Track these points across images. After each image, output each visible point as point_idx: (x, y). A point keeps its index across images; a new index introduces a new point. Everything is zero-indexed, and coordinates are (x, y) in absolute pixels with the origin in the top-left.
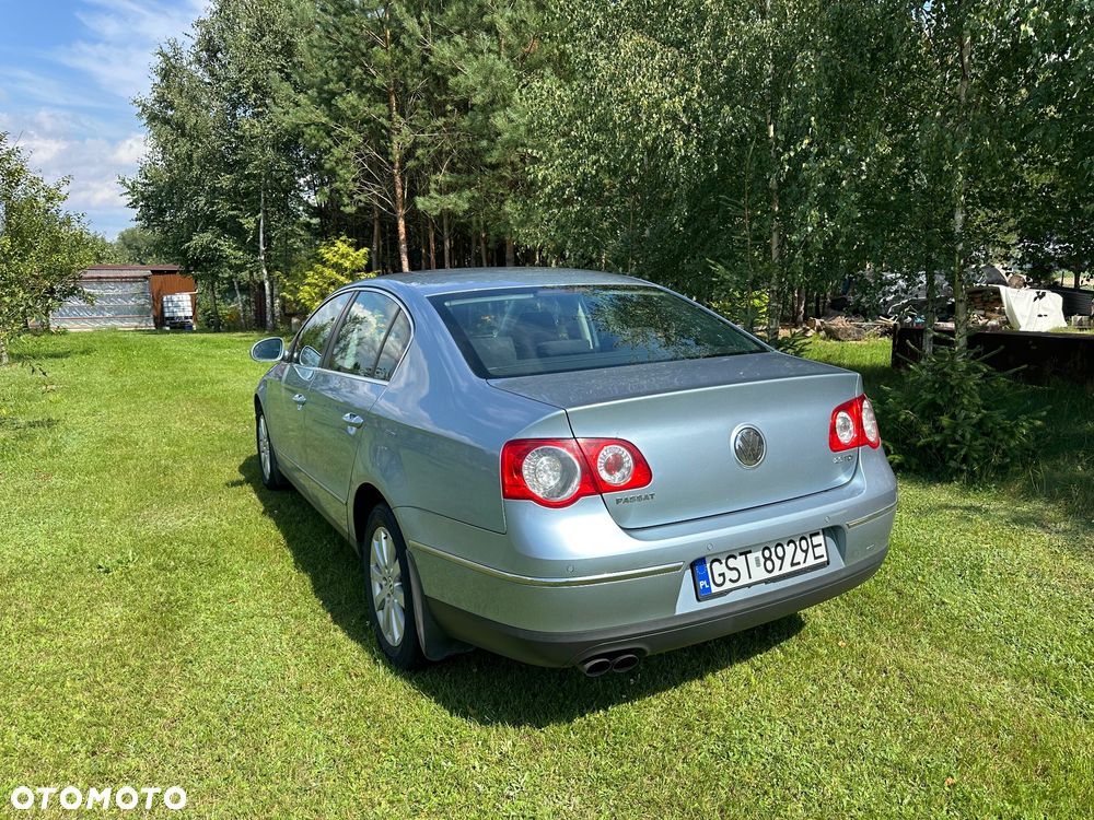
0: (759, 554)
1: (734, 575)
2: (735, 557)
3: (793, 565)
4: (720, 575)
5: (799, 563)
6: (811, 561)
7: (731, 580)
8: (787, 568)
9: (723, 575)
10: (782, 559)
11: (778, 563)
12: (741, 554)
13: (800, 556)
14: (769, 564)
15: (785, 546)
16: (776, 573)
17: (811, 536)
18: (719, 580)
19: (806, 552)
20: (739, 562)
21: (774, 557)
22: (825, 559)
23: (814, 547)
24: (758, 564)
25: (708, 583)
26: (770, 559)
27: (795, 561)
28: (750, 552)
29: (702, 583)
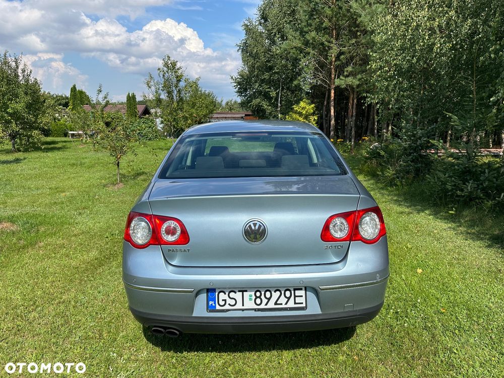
0: (253, 293)
1: (233, 302)
2: (235, 293)
3: (276, 304)
4: (223, 300)
5: (281, 304)
6: (291, 304)
7: (229, 304)
8: (271, 305)
9: (225, 300)
10: (269, 299)
11: (265, 301)
12: (239, 291)
13: (283, 300)
14: (258, 301)
15: (273, 292)
16: (263, 306)
17: (295, 290)
18: (222, 303)
19: (289, 298)
20: (238, 296)
21: (263, 297)
22: (304, 305)
23: (295, 296)
24: (251, 299)
25: (215, 303)
26: (260, 297)
27: (278, 303)
28: (246, 291)
29: (211, 303)
